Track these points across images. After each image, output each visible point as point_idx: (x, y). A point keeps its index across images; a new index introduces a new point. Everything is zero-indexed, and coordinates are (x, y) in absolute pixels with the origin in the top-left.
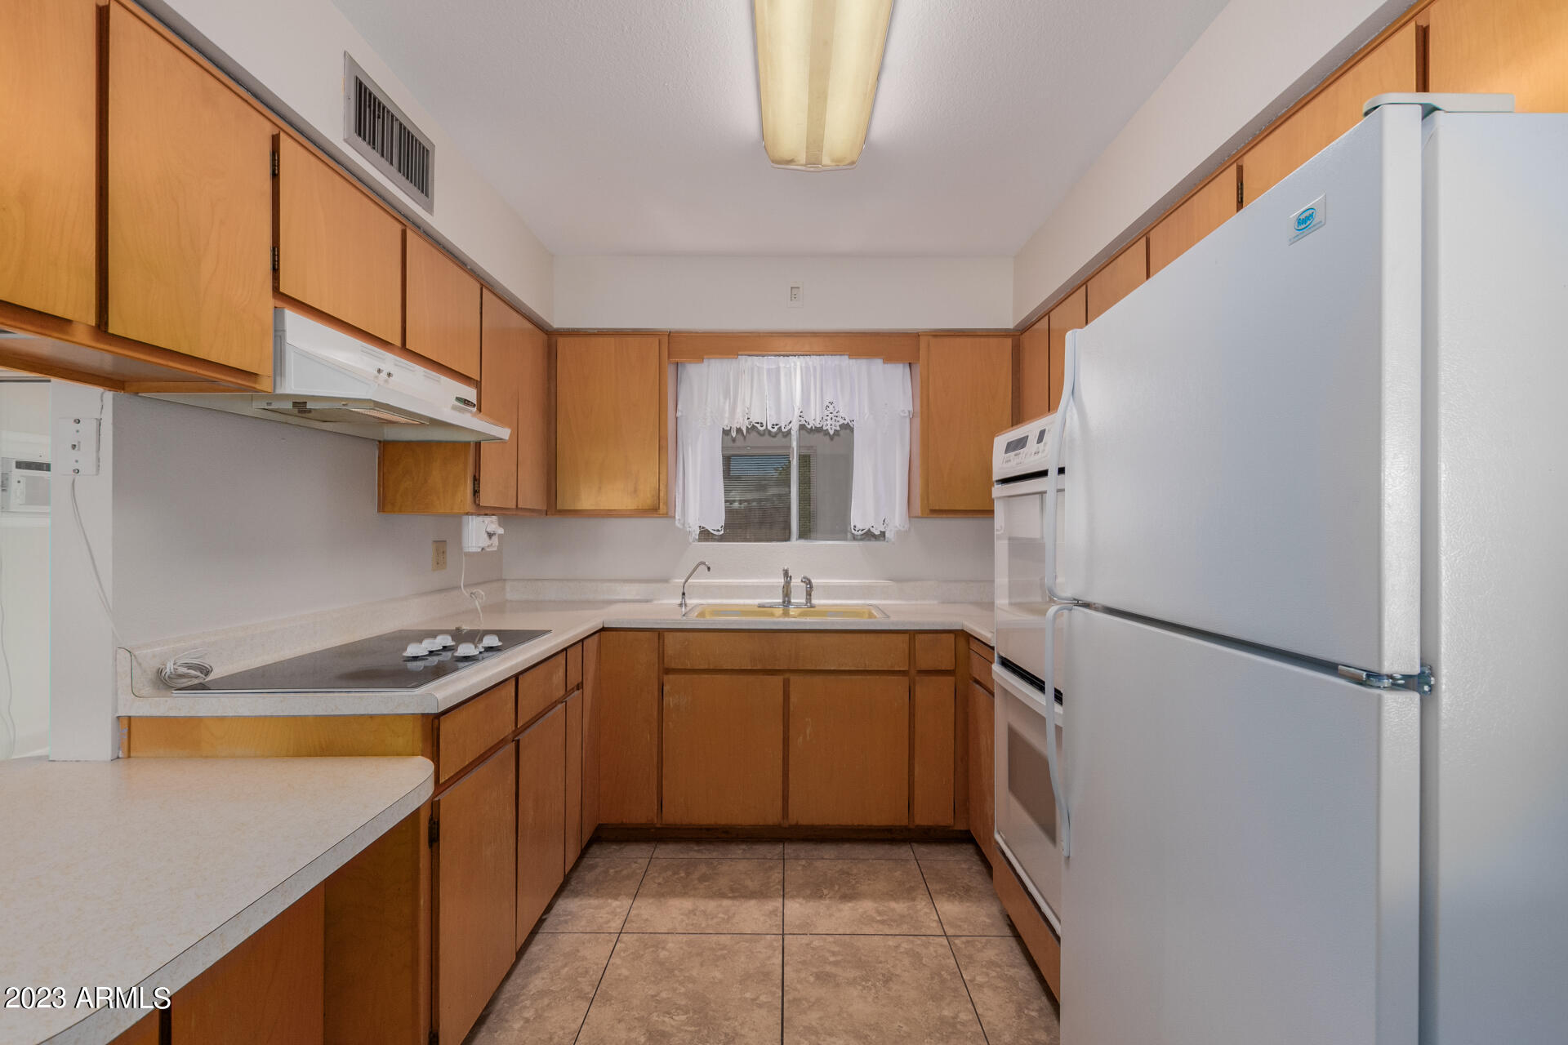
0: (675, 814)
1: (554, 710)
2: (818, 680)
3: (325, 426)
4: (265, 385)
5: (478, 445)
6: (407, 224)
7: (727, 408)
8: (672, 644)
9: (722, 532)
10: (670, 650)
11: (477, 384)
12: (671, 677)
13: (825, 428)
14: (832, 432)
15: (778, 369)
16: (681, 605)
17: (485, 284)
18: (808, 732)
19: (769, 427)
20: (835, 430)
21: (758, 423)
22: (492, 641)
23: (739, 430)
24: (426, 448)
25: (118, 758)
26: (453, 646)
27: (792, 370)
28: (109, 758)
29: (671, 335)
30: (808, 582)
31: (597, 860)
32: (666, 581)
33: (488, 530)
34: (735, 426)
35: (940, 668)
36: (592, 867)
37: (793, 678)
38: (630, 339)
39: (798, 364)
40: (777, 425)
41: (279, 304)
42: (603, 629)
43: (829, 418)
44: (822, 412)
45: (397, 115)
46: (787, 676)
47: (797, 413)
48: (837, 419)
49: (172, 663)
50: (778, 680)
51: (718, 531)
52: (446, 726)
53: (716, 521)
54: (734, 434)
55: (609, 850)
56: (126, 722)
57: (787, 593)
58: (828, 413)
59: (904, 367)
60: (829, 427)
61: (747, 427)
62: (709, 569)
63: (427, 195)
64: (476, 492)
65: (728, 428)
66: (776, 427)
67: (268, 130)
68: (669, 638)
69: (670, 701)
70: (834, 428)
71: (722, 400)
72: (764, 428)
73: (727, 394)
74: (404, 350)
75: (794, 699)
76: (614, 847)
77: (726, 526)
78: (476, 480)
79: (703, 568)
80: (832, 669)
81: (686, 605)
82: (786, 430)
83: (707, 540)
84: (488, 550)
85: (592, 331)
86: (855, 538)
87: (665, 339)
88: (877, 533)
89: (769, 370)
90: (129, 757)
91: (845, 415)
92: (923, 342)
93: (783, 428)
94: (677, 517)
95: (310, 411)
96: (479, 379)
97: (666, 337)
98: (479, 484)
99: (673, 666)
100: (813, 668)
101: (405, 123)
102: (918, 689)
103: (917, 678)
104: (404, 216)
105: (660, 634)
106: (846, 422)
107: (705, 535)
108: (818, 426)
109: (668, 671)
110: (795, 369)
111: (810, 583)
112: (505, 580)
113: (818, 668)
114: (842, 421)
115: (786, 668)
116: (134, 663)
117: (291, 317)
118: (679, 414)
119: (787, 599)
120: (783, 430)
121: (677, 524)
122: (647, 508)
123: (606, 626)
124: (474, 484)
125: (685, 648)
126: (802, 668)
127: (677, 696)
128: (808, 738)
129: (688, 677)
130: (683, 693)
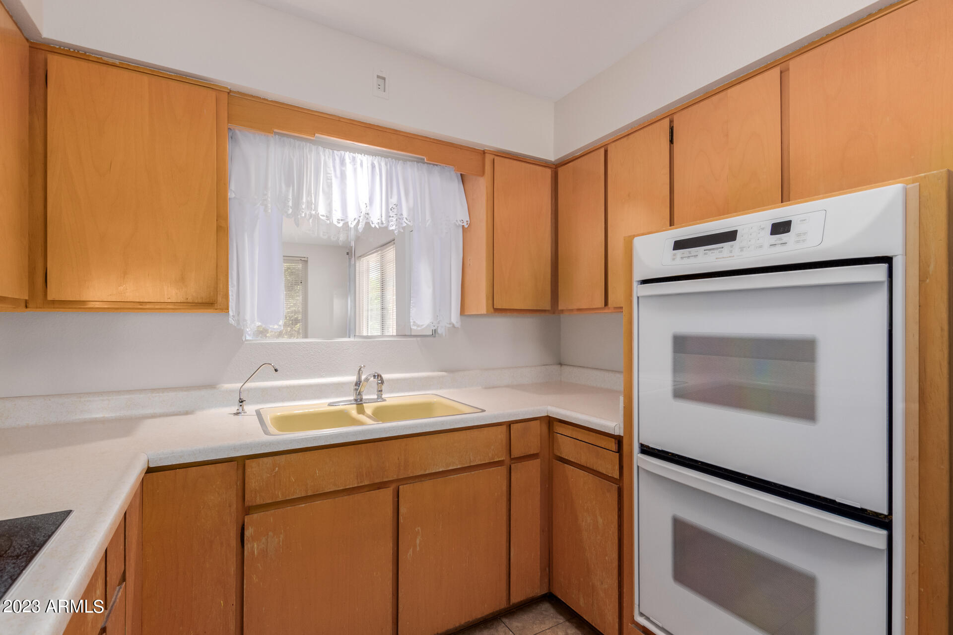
2: (428, 484)
7: (290, 197)
8: (252, 475)
10: (252, 483)
12: (255, 516)
13: (390, 228)
18: (418, 542)
19: (335, 222)
29: (231, 94)
35: (529, 453)
37: (404, 488)
40: (342, 220)
43: (394, 219)
44: (387, 213)
46: (397, 486)
48: (401, 221)
50: (387, 494)
60: (394, 228)
62: (276, 370)
66: (342, 223)
68: (252, 468)
69: (253, 547)
70: (398, 229)
71: (283, 186)
73: (289, 182)
80: (441, 470)
82: (352, 226)
92: (488, 159)
93: (349, 224)
99: (258, 501)
100: (422, 473)
103: (512, 466)
105: (240, 463)
108: (382, 225)
109: (250, 509)
113: (427, 472)
115: (395, 478)
118: (232, 195)
119: (359, 397)
120: (350, 226)
121: (231, 321)
122: (200, 301)
123: (151, 465)
125: (275, 476)
126: (411, 475)
127: (264, 540)
128: (418, 549)
129: (280, 511)
130: (270, 534)
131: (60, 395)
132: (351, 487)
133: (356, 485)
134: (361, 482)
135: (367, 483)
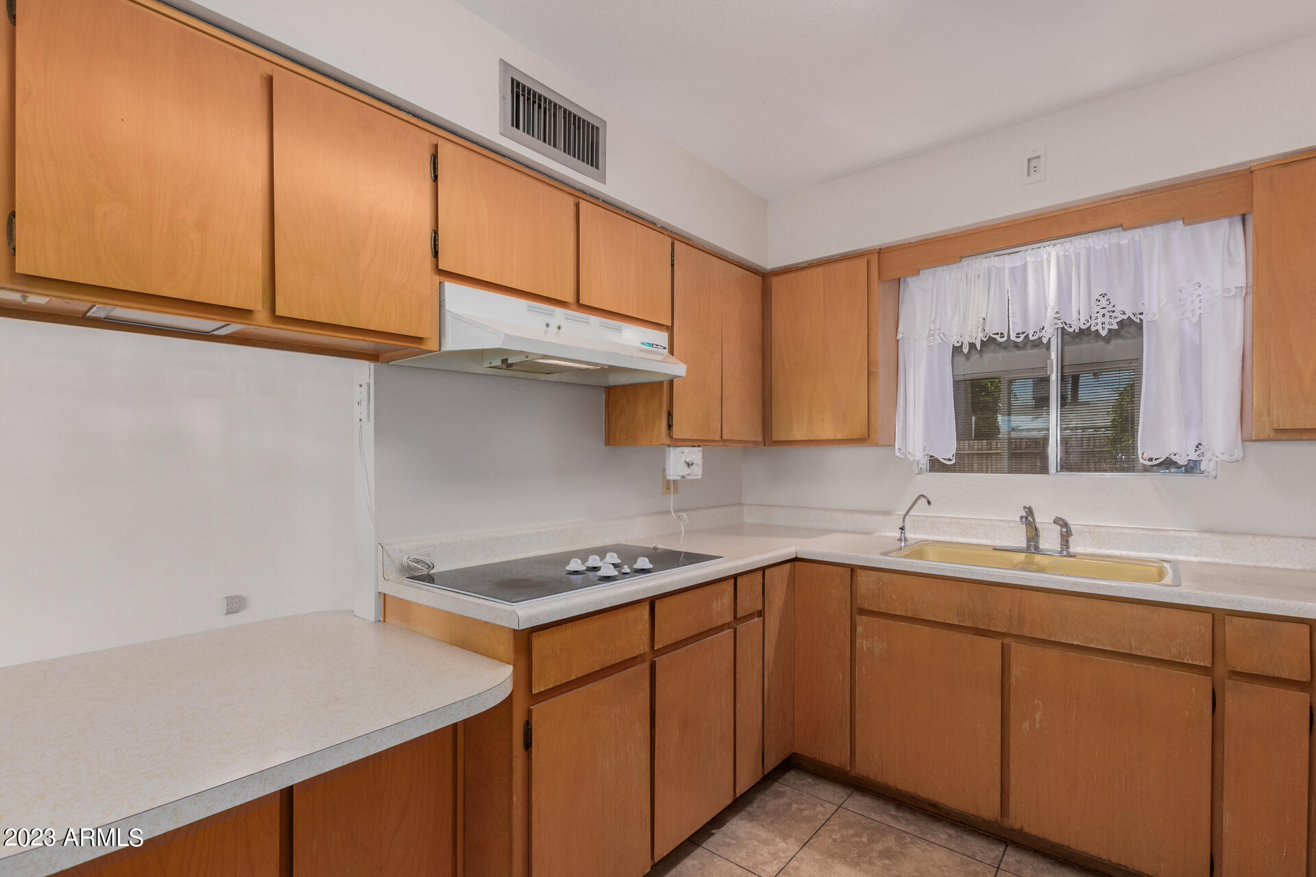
0: (866, 767)
1: (716, 635)
2: (1053, 653)
3: (550, 377)
4: (432, 345)
5: (671, 383)
6: (580, 195)
7: (956, 321)
8: (865, 582)
9: (954, 461)
10: (863, 590)
11: (670, 329)
12: (866, 619)
13: (1093, 329)
14: (1104, 333)
15: (1024, 268)
16: (900, 540)
17: (676, 238)
18: (1037, 717)
19: (1013, 337)
20: (1110, 330)
21: (997, 334)
22: (643, 563)
23: (972, 346)
24: (634, 387)
25: (380, 621)
26: (619, 564)
27: (1045, 262)
28: (374, 621)
29: (881, 252)
30: (1062, 523)
31: (787, 788)
32: (888, 513)
33: (687, 460)
34: (966, 341)
36: (779, 795)
37: (1016, 648)
38: (838, 266)
39: (1053, 254)
40: (1023, 333)
41: (442, 279)
42: (796, 559)
43: (1099, 315)
44: (1090, 308)
45: (559, 102)
46: (1007, 641)
47: (1050, 314)
48: (1114, 315)
49: (407, 557)
50: (994, 644)
51: (949, 460)
52: (538, 642)
53: (947, 449)
54: (966, 350)
55: (803, 782)
56: (383, 596)
57: (1033, 534)
58: (1098, 309)
59: (1231, 224)
60: (1099, 327)
61: (982, 340)
62: (929, 503)
63: (597, 167)
64: (670, 426)
65: (959, 344)
66: (1022, 337)
67: (427, 139)
68: (862, 577)
69: (863, 644)
70: (1107, 327)
72: (1005, 338)
74: (580, 306)
75: (1016, 671)
76: (810, 780)
77: (958, 455)
78: (670, 414)
79: (923, 501)
80: (1075, 643)
81: (905, 540)
82: (1034, 338)
83: (938, 471)
84: (688, 478)
85: (802, 265)
86: (1146, 469)
87: (875, 258)
88: (1182, 461)
89: (1012, 270)
90: (385, 621)
91: (1125, 307)
92: (1259, 180)
93: (1030, 336)
94: (897, 446)
95: (511, 365)
96: (670, 325)
97: (876, 255)
98: (672, 419)
99: (866, 606)
100: (1046, 638)
101: (569, 108)
102: (1229, 696)
103: (1229, 683)
104: (579, 190)
105: (853, 570)
106: (1125, 317)
107: (936, 465)
108: (1083, 327)
109: (863, 612)
110: (1049, 261)
111: (1065, 524)
112: (743, 504)
113: (1054, 639)
114: (1121, 317)
115: (1005, 630)
116: (385, 556)
117: (450, 287)
118: (900, 336)
119: (1032, 542)
120: (1031, 338)
121: (898, 453)
122: (856, 437)
123: (798, 556)
124: (668, 419)
125: (879, 589)
126: (1029, 635)
127: (870, 640)
128: (1038, 726)
129: (883, 621)
130: (876, 637)
131: (795, 507)
132: (951, 623)
133: (957, 623)
134: (962, 622)
135: (969, 624)
